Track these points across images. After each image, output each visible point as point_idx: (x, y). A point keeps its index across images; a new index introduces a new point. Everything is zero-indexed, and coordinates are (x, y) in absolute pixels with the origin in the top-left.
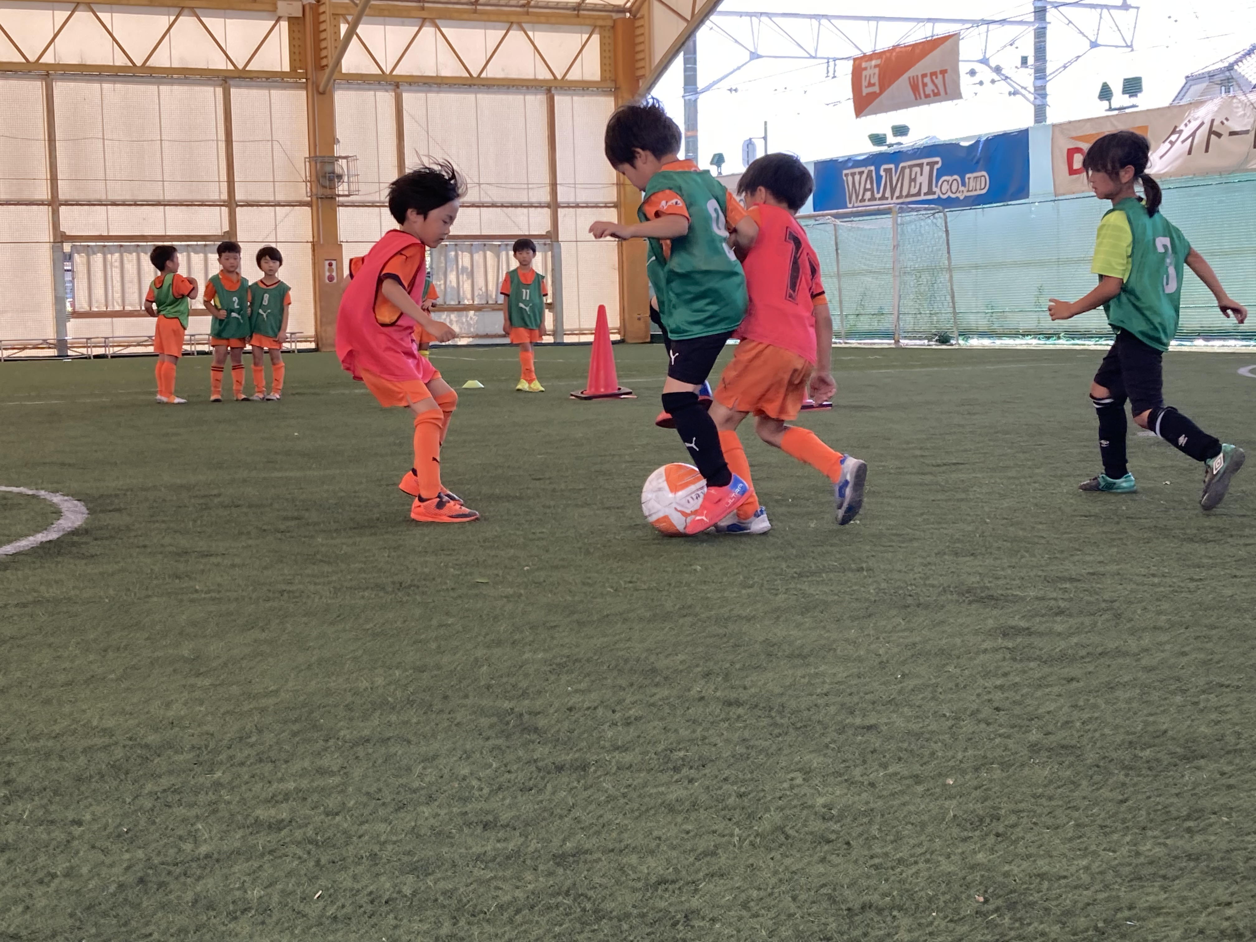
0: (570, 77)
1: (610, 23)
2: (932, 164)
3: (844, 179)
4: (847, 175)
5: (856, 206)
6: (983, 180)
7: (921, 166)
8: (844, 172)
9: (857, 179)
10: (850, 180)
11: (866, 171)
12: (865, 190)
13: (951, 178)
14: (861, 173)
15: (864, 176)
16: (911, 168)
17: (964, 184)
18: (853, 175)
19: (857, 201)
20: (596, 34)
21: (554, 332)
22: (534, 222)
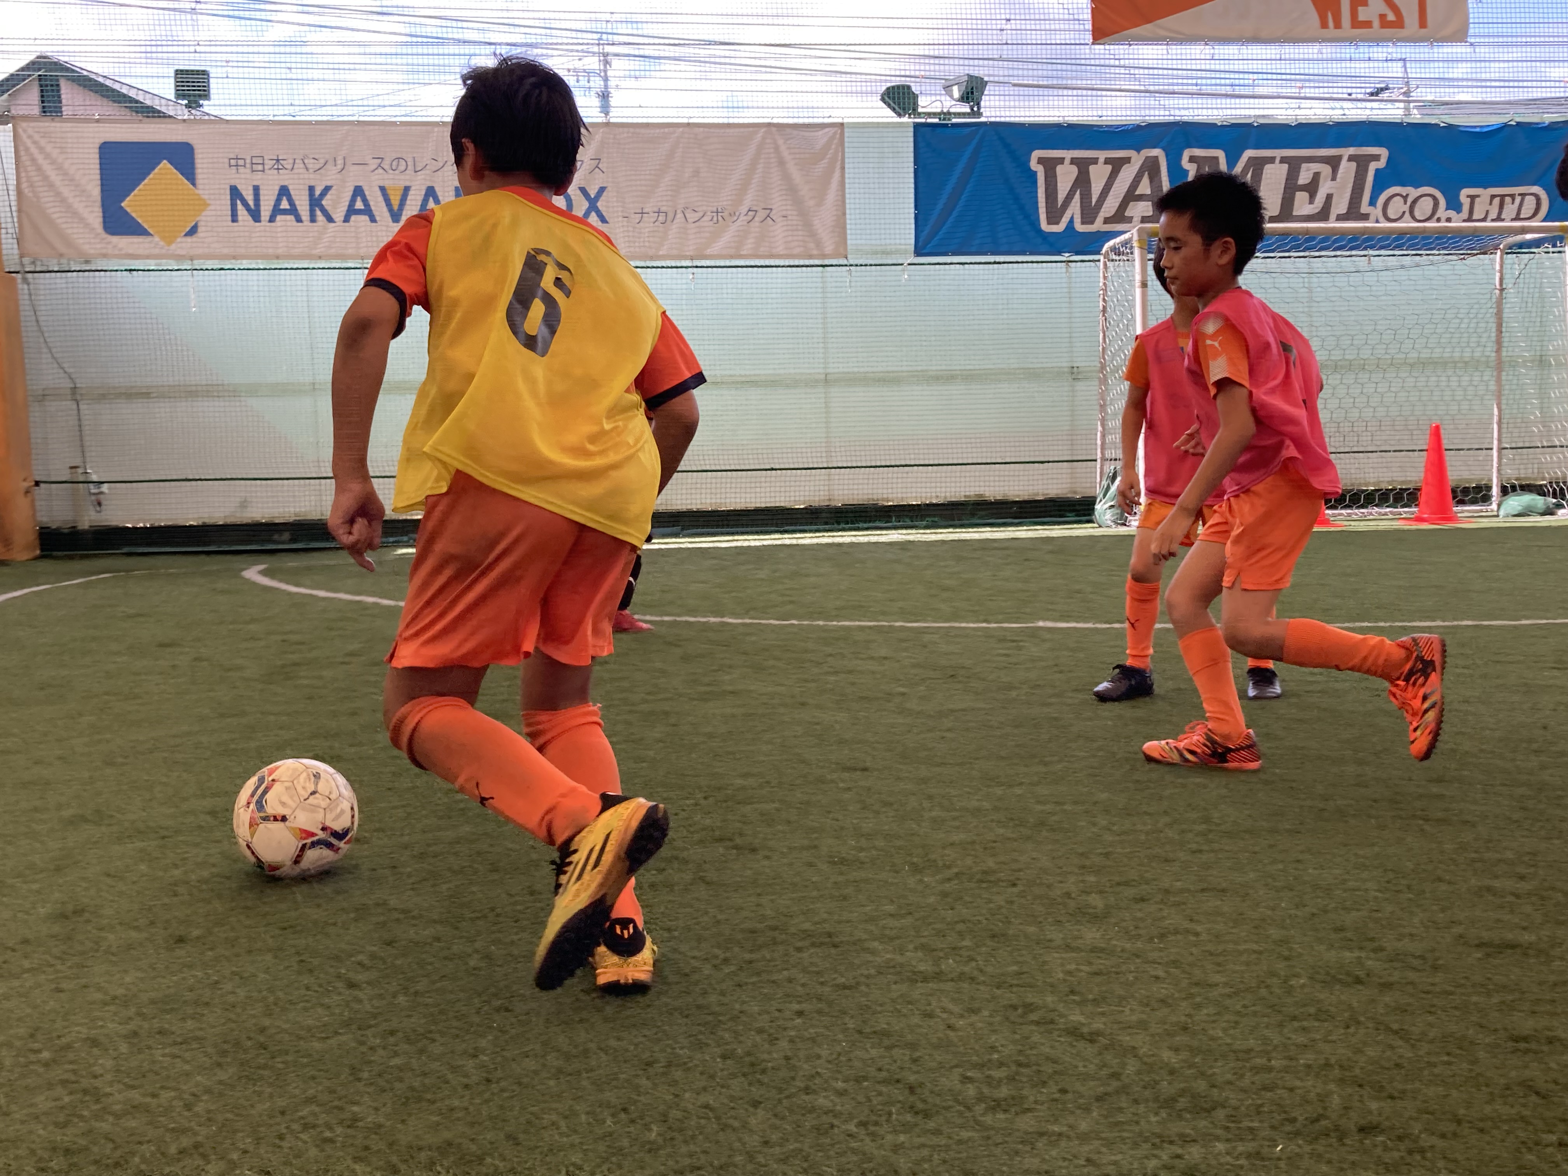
2: (1362, 162)
3: (1034, 165)
4: (1050, 165)
5: (1079, 227)
6: (1530, 202)
7: (1334, 163)
8: (1036, 154)
9: (1098, 175)
10: (1066, 176)
11: (1137, 159)
12: (1131, 196)
13: (1413, 192)
14: (1117, 165)
15: (1127, 175)
16: (1294, 165)
17: (1454, 205)
18: (1083, 166)
19: (1089, 215)
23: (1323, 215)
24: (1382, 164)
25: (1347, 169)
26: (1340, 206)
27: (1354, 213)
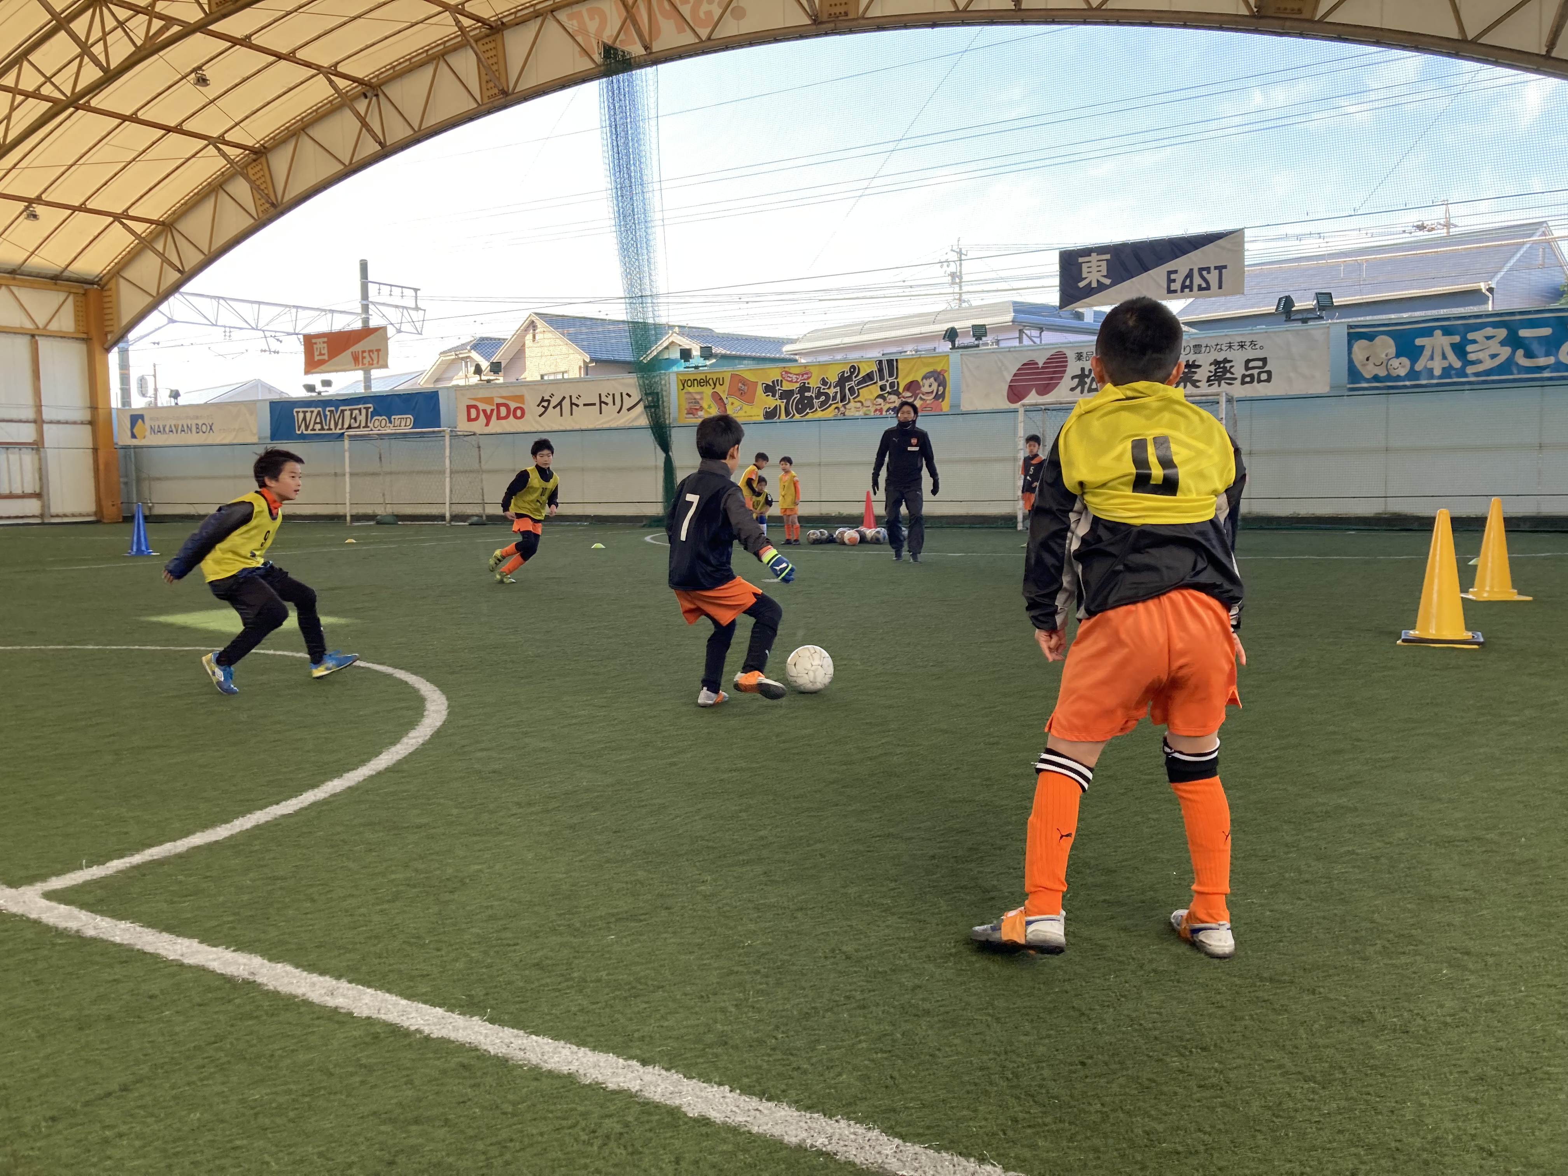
0: (50, 327)
1: (82, 291)
2: (367, 409)
3: (295, 414)
4: (298, 412)
5: (305, 432)
6: (409, 420)
7: (360, 410)
8: (295, 410)
9: (308, 415)
10: (301, 415)
11: (316, 411)
12: (315, 423)
13: (380, 418)
14: (312, 412)
15: (315, 414)
16: (351, 410)
17: (390, 422)
18: (305, 412)
19: (306, 430)
20: (71, 299)
21: (42, 516)
22: (27, 433)
23: (359, 427)
24: (371, 410)
25: (364, 411)
26: (363, 424)
27: (366, 426)
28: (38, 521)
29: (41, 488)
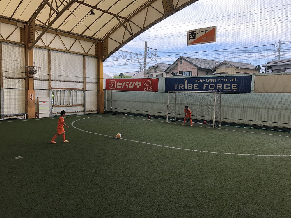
0: (89, 53)
1: (97, 43)
20: (94, 45)
21: (84, 111)
22: (80, 86)
28: (82, 113)
29: (84, 103)
